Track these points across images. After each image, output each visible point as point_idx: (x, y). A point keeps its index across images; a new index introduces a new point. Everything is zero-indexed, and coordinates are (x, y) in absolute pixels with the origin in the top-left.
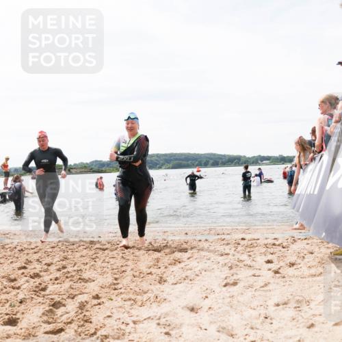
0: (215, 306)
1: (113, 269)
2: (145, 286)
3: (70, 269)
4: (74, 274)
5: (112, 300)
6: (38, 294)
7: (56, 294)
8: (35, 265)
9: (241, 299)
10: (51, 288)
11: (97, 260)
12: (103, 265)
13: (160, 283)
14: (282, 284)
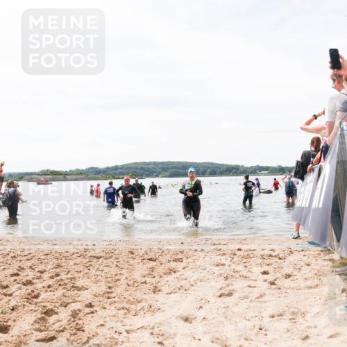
0: (210, 317)
1: (107, 278)
2: (139, 296)
3: (63, 276)
4: (67, 281)
5: (105, 308)
6: (30, 301)
7: (49, 302)
8: (28, 272)
9: (236, 309)
10: (43, 296)
11: (91, 268)
12: (98, 273)
13: (154, 292)
14: (278, 295)
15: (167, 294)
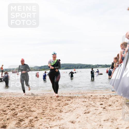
0: (81, 121)
1: (42, 107)
2: (54, 114)
3: (26, 107)
4: (27, 109)
5: (42, 119)
6: (14, 116)
7: (21, 116)
8: (13, 105)
9: (91, 118)
10: (19, 114)
11: (36, 104)
12: (39, 105)
13: (60, 112)
14: (106, 113)
15: (65, 113)
